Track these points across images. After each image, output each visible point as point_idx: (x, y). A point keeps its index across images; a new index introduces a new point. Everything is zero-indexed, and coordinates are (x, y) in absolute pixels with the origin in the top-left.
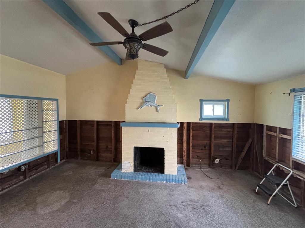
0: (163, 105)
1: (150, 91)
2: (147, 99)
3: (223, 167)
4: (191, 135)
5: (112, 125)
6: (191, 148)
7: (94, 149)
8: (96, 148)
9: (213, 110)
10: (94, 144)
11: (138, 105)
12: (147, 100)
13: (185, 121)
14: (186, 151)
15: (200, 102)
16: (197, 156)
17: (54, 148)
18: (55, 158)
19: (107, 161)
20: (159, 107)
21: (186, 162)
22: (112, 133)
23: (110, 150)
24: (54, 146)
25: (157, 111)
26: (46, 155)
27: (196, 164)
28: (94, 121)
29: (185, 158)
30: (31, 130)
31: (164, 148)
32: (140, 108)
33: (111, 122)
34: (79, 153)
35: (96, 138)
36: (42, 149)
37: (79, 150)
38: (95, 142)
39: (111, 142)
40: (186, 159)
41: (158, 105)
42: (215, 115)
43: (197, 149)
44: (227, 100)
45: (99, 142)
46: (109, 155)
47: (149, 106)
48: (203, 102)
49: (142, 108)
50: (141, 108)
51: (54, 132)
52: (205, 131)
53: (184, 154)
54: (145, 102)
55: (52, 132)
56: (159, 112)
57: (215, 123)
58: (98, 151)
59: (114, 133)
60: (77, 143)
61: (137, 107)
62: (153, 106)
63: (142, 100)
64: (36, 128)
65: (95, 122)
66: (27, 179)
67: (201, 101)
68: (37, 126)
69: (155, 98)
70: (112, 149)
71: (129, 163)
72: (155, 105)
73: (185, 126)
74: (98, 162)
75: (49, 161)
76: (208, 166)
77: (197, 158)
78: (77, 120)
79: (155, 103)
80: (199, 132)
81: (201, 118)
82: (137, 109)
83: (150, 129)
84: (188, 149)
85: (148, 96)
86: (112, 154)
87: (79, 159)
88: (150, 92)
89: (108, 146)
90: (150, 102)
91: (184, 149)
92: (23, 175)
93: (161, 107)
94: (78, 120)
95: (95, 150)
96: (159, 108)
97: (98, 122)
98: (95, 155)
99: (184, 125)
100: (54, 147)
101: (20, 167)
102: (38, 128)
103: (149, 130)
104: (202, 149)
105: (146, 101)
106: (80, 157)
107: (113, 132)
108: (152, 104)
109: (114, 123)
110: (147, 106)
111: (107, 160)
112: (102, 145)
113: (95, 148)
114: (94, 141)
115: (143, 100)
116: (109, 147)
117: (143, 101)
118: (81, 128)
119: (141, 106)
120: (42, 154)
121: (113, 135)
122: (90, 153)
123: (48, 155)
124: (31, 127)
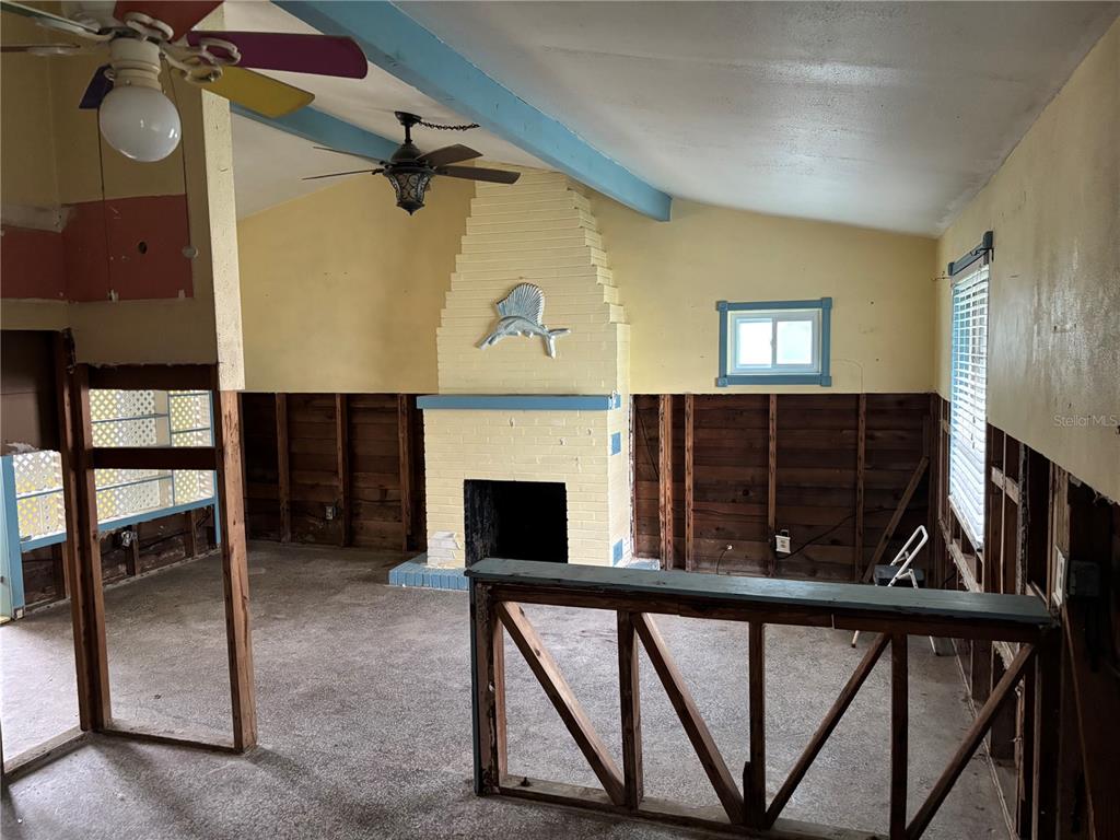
0: (565, 330)
1: (521, 278)
2: (511, 307)
3: (818, 575)
4: (689, 443)
5: (397, 411)
6: (689, 497)
7: (337, 503)
8: (345, 498)
9: (774, 342)
10: (335, 484)
11: (482, 331)
12: (510, 311)
13: (665, 387)
14: (669, 507)
15: (718, 313)
16: (717, 529)
17: (202, 494)
18: (208, 528)
19: (386, 548)
20: (553, 337)
21: (670, 548)
22: (401, 440)
23: (394, 504)
24: (202, 485)
25: (548, 353)
26: (182, 511)
27: (711, 559)
28: (333, 396)
29: (667, 534)
30: (139, 422)
31: (563, 485)
32: (487, 344)
33: (393, 396)
34: (285, 518)
35: (344, 459)
36: (170, 488)
37: (284, 505)
38: (341, 476)
39: (398, 474)
40: (670, 538)
41: (550, 331)
42: (779, 361)
43: (715, 501)
44: (823, 299)
45: (356, 474)
46: (389, 525)
47: (519, 333)
48: (729, 312)
49: (495, 343)
50: (490, 342)
51: (199, 434)
52: (743, 429)
53: (662, 518)
54: (505, 319)
55: (194, 433)
56: (554, 354)
57: (778, 395)
58: (351, 509)
59: (406, 438)
60: (276, 481)
61: (478, 338)
62: (532, 334)
63: (493, 315)
64: (150, 416)
65: (338, 400)
66: (138, 577)
67: (723, 308)
68: (153, 412)
69: (537, 302)
70: (400, 501)
71: (451, 536)
72: (539, 331)
73: (665, 409)
74: (351, 551)
75: (189, 532)
76: (757, 568)
77: (717, 537)
78: (273, 394)
79: (540, 322)
80: (724, 432)
81: (724, 378)
82: (479, 345)
83: (516, 416)
84: (679, 501)
85: (513, 298)
86: (400, 521)
87: (284, 539)
88: (521, 281)
89: (386, 490)
90: (520, 318)
91: (662, 500)
92: (125, 562)
93: (562, 335)
94: (276, 392)
95: (343, 507)
96: (552, 342)
97: (349, 399)
98: (341, 523)
99: (662, 406)
100: (202, 490)
101: (118, 533)
102: (156, 416)
103: (513, 420)
104: (734, 501)
105: (508, 315)
106: (289, 535)
107: (401, 435)
108: (527, 326)
109: (405, 401)
110: (511, 333)
111: (385, 544)
112: (368, 489)
113: (342, 497)
114: (337, 472)
115: (496, 312)
116: (393, 492)
117: (497, 316)
118: (290, 423)
119: (489, 337)
120: (171, 505)
121: (403, 448)
122: (324, 519)
123: (188, 513)
124: (139, 414)
